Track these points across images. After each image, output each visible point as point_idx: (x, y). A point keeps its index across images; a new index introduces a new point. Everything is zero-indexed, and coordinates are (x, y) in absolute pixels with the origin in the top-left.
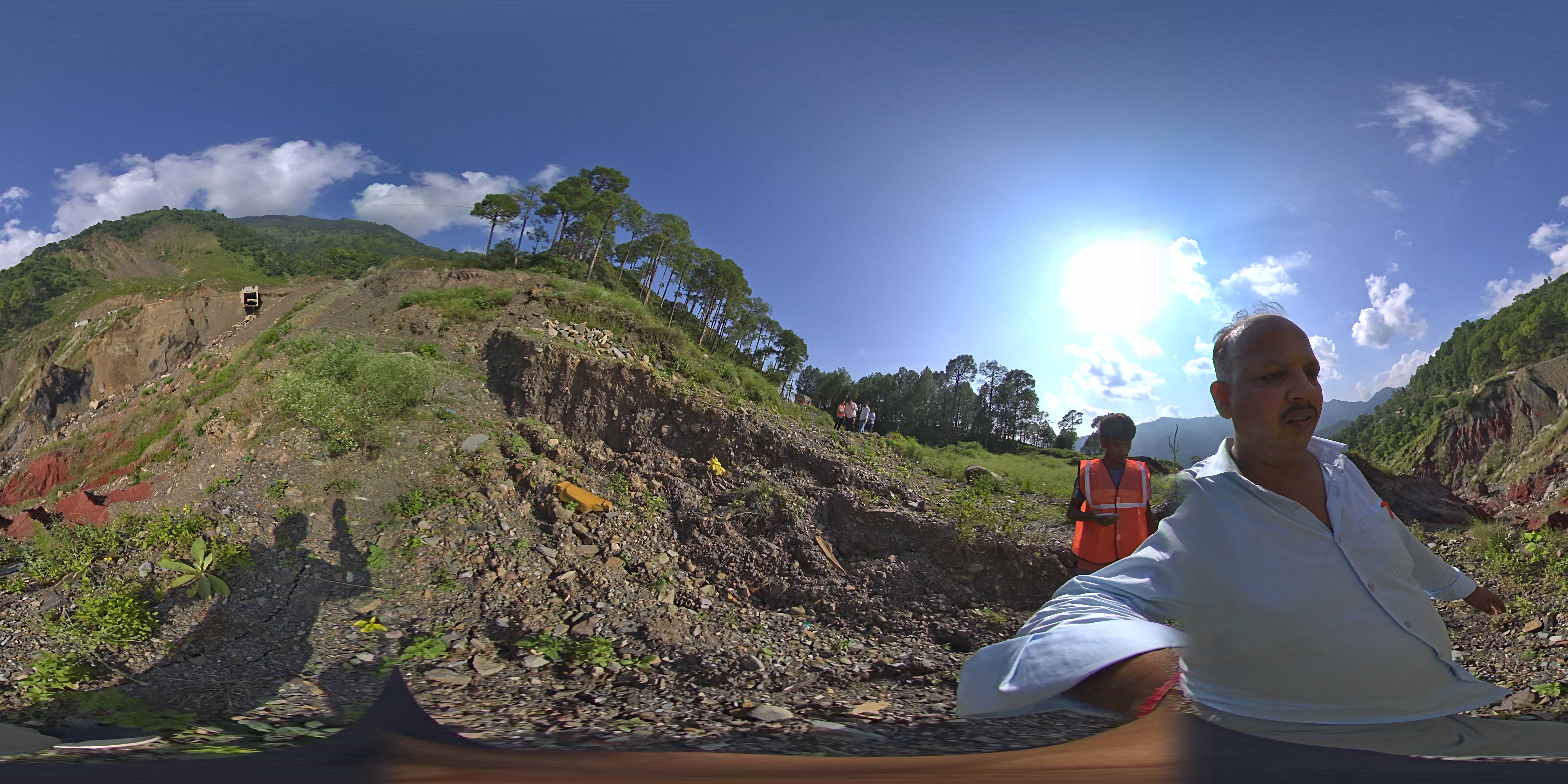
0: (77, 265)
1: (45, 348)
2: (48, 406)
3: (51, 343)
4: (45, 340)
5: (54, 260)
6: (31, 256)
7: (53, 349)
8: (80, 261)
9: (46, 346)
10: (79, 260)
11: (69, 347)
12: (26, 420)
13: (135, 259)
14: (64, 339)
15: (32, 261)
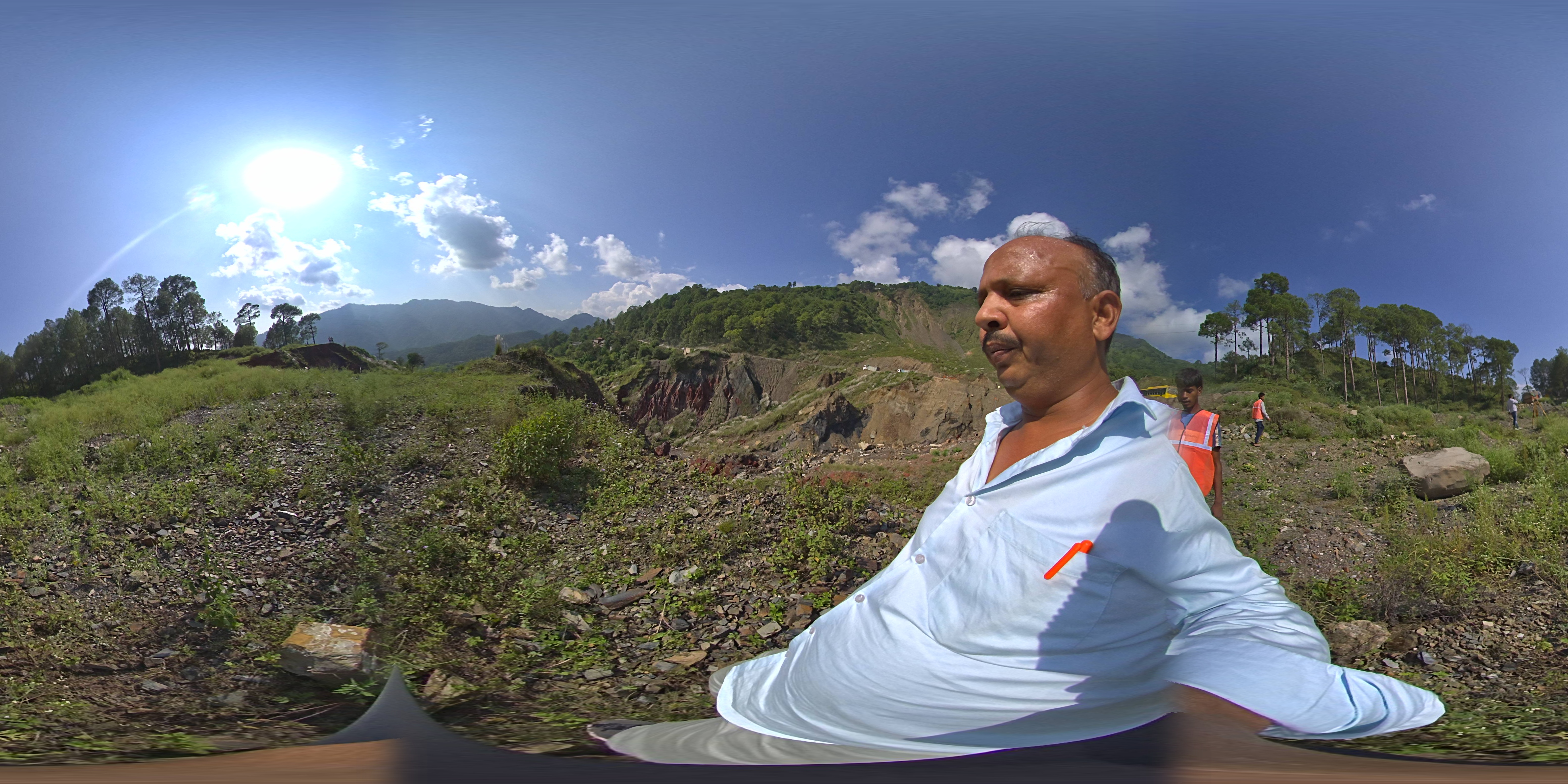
0: (881, 312)
1: (830, 375)
2: (823, 429)
3: (837, 373)
4: (831, 367)
5: (865, 298)
6: (848, 285)
7: (837, 380)
9: (832, 373)
10: (885, 308)
11: (852, 384)
12: (800, 433)
13: (930, 326)
14: (850, 375)
15: (848, 290)
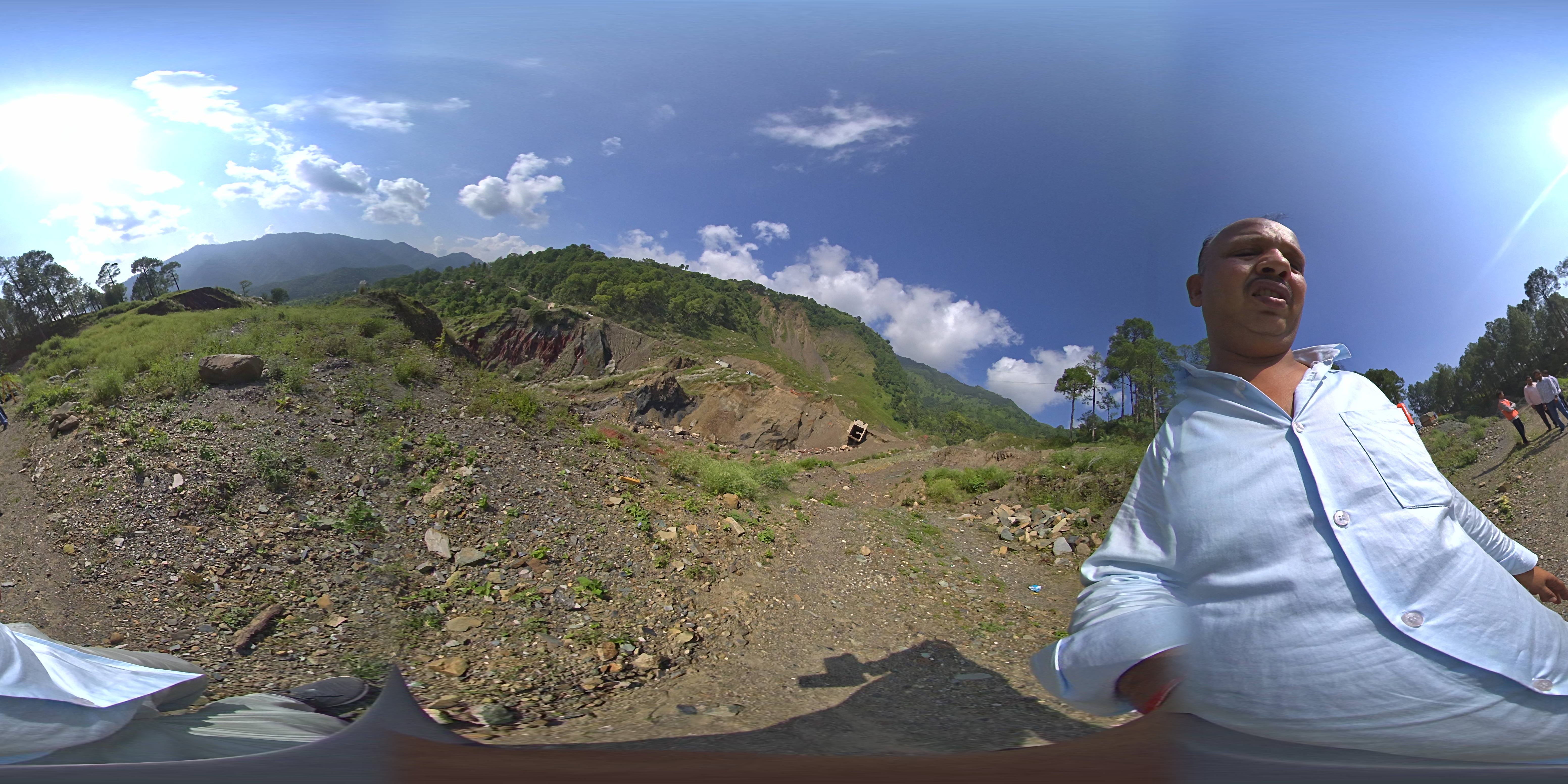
1: (681, 359)
2: (644, 403)
3: (687, 359)
4: (686, 353)
5: (750, 298)
7: (686, 366)
8: (767, 314)
9: (684, 358)
11: (698, 373)
13: (806, 342)
14: (700, 364)
15: (736, 286)
